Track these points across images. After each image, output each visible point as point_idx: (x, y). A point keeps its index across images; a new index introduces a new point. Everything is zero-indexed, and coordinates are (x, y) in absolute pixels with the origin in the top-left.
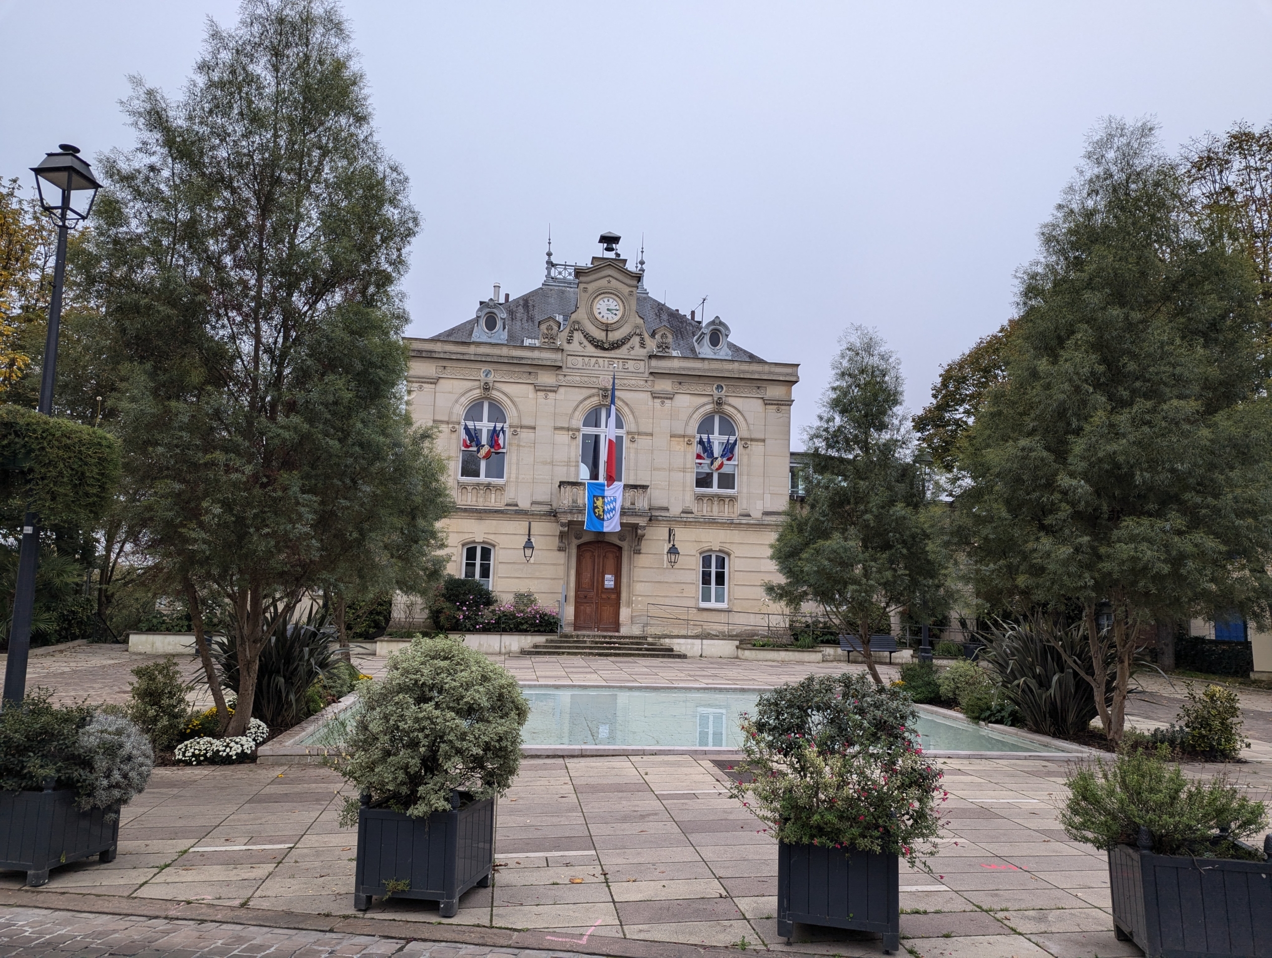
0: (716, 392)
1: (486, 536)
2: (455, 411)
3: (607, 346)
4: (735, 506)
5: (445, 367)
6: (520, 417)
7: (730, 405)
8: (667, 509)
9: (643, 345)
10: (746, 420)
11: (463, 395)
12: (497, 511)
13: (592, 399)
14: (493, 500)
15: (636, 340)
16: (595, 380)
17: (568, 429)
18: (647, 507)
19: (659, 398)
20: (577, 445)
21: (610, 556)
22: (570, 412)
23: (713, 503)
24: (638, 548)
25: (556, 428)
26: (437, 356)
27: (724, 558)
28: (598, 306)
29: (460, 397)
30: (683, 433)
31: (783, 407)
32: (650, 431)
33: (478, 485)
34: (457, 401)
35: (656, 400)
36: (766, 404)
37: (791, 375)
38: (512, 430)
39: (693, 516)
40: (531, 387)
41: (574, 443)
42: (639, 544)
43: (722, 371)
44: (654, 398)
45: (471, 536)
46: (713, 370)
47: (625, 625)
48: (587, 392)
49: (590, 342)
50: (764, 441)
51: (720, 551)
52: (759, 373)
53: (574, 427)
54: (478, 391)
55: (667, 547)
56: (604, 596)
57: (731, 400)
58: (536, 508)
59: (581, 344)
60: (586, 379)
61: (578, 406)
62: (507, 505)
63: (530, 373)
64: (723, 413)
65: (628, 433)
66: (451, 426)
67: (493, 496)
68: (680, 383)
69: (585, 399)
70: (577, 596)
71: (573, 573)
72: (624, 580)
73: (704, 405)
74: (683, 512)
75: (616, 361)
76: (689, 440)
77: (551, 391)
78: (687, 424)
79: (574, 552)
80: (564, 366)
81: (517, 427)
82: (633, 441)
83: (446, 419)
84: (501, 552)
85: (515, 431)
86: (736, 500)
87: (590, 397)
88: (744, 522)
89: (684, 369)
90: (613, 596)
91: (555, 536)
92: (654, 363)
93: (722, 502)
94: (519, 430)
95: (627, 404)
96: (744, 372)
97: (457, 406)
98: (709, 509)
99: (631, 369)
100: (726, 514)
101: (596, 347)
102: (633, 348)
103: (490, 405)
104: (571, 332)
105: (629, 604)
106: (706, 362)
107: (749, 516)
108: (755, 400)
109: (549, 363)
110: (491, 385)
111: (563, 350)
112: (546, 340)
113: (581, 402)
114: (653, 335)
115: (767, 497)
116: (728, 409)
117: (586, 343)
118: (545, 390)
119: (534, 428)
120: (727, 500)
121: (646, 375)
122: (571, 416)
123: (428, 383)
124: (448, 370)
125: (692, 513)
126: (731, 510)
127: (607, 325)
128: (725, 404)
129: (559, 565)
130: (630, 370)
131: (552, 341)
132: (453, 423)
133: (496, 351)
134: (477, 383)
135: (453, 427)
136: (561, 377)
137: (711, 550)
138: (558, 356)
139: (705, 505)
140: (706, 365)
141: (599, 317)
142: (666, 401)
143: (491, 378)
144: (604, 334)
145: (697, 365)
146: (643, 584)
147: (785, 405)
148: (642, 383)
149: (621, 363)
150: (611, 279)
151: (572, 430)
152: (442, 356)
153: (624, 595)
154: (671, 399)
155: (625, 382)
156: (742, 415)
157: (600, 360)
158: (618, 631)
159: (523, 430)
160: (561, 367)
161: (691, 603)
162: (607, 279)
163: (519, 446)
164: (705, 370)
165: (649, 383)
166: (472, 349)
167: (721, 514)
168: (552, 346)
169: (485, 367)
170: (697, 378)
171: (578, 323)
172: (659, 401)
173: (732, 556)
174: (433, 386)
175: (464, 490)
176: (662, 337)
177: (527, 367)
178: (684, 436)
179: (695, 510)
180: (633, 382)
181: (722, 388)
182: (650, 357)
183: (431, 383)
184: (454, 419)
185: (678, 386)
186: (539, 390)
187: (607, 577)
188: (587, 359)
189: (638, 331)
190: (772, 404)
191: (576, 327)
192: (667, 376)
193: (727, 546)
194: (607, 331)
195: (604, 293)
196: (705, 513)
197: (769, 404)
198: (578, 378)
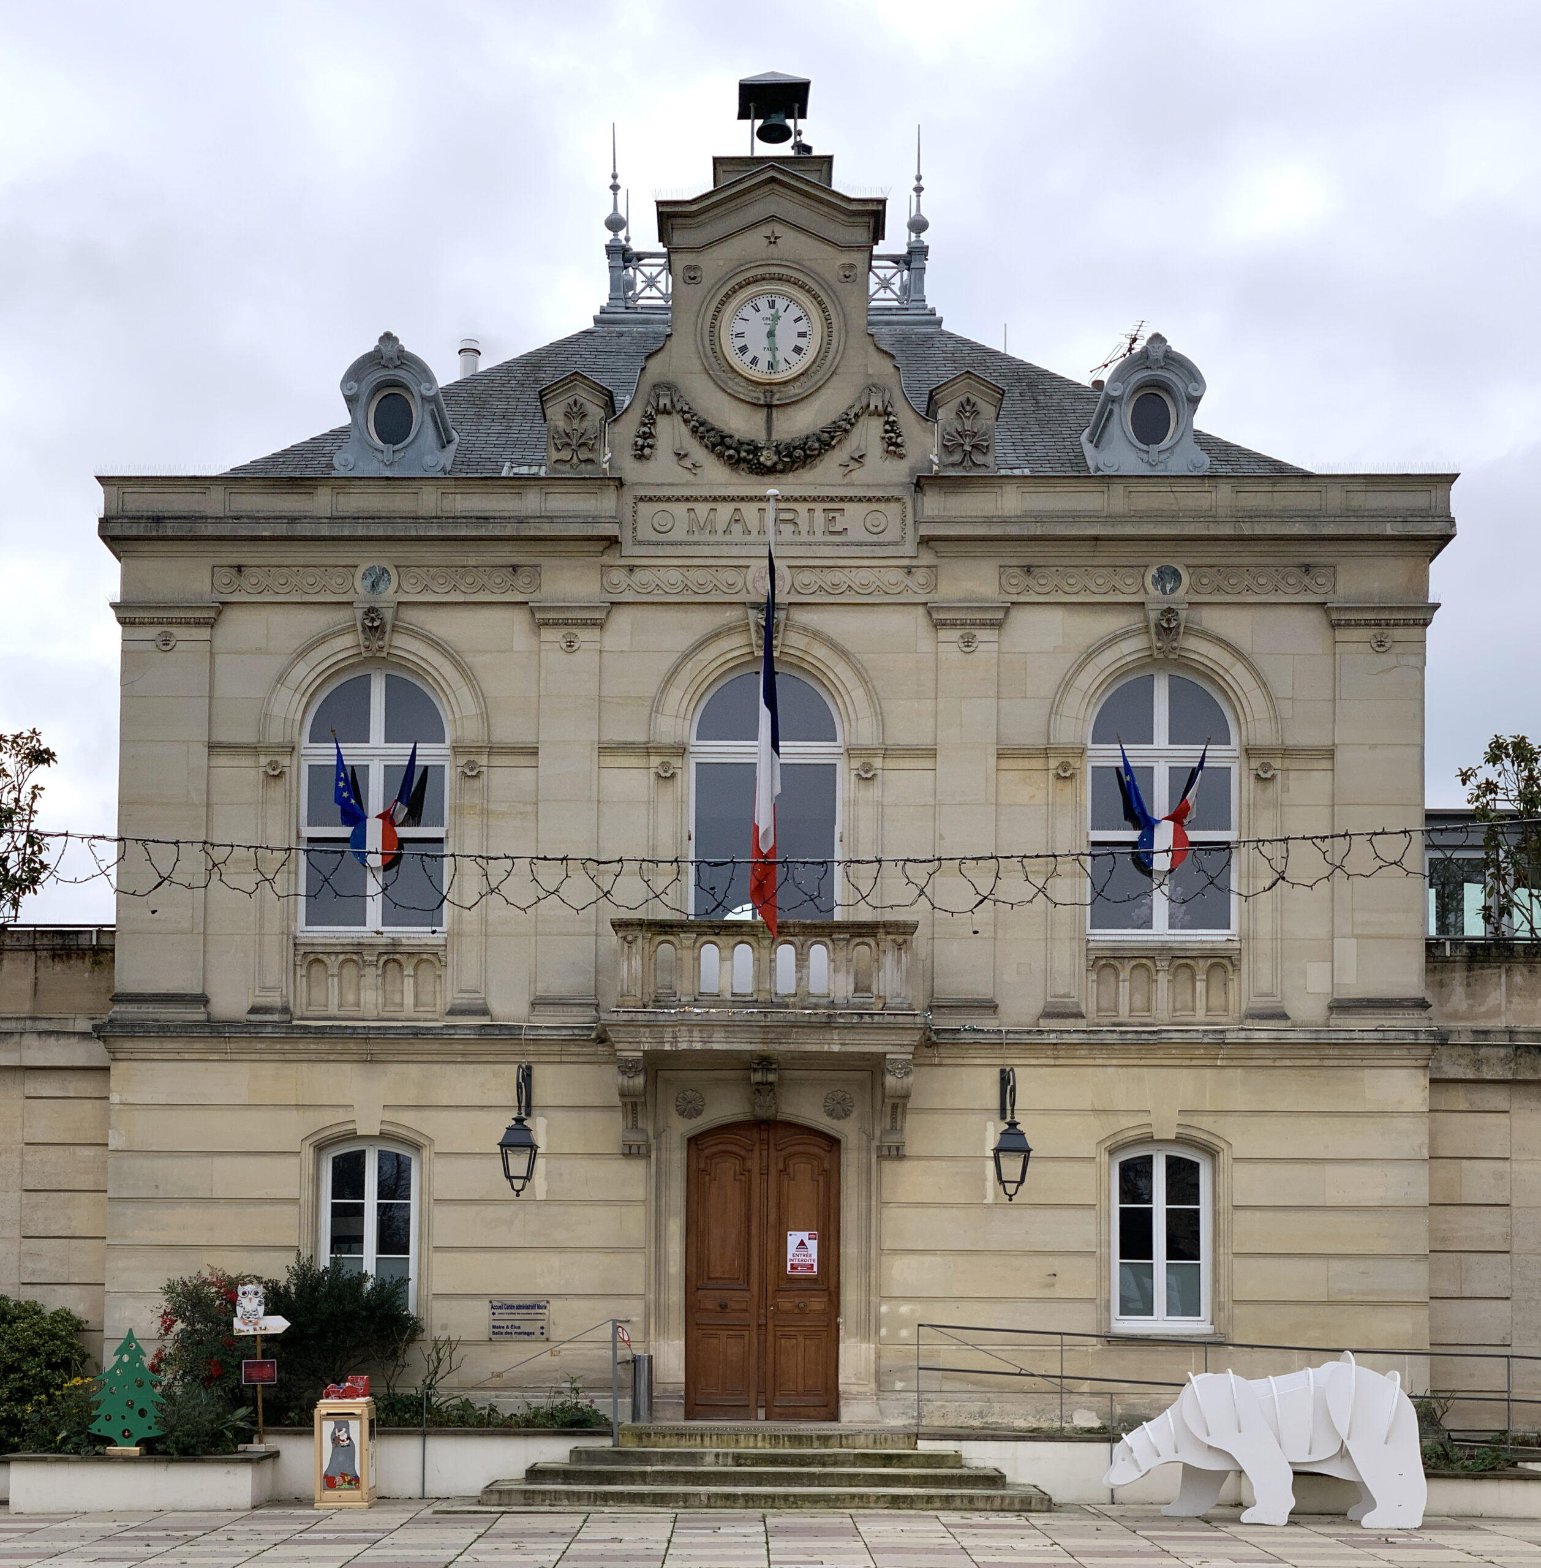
0: (1154, 592)
1: (389, 1116)
2: (277, 710)
3: (767, 458)
4: (1233, 987)
5: (239, 568)
6: (485, 717)
7: (1205, 635)
8: (990, 1007)
9: (893, 445)
10: (1264, 685)
11: (302, 654)
12: (417, 1034)
13: (725, 644)
14: (409, 1000)
15: (870, 432)
16: (731, 576)
17: (647, 749)
18: (920, 1001)
19: (953, 624)
20: (682, 802)
21: (802, 1169)
22: (652, 690)
23: (1151, 980)
24: (892, 1139)
25: (605, 749)
26: (210, 530)
27: (1194, 1167)
28: (739, 327)
29: (292, 664)
30: (1040, 742)
31: (1399, 633)
32: (926, 740)
33: (359, 948)
34: (281, 679)
35: (944, 634)
36: (1335, 625)
37: (1425, 515)
38: (462, 760)
39: (1081, 1025)
40: (519, 619)
41: (668, 793)
42: (895, 1127)
43: (1173, 517)
44: (939, 625)
45: (341, 1116)
46: (1141, 517)
47: (856, 1397)
48: (704, 621)
49: (711, 448)
50: (1330, 754)
51: (1180, 1140)
52: (1309, 516)
53: (668, 740)
54: (348, 640)
55: (992, 1133)
56: (786, 1304)
57: (1213, 620)
58: (548, 1019)
59: (680, 456)
60: (701, 576)
61: (675, 670)
62: (451, 1012)
63: (515, 568)
64: (1184, 663)
65: (851, 752)
66: (264, 760)
67: (409, 983)
68: (1028, 569)
69: (701, 645)
70: (691, 1308)
71: (675, 1228)
72: (850, 1249)
73: (1114, 640)
74: (1047, 1015)
75: (802, 508)
76: (1065, 766)
77: (585, 624)
78: (1054, 710)
79: (677, 1158)
80: (626, 538)
81: (478, 750)
82: (866, 777)
83: (247, 737)
84: (439, 1165)
85: (471, 765)
86: (1236, 968)
87: (716, 635)
88: (1263, 1036)
89: (1038, 518)
90: (817, 1304)
91: (611, 1108)
92: (933, 504)
93: (1184, 975)
94: (483, 760)
95: (843, 653)
96: (1253, 516)
97: (284, 693)
98: (1139, 1000)
99: (857, 533)
100: (1200, 1014)
101: (734, 463)
102: (859, 459)
103: (393, 685)
104: (649, 420)
105: (870, 1327)
106: (1118, 489)
107: (1284, 1016)
108: (1295, 613)
109: (574, 530)
110: (388, 615)
111: (620, 483)
112: (566, 454)
113: (687, 656)
114: (930, 414)
115: (1347, 948)
116: (1199, 649)
117: (698, 452)
118: (566, 623)
119: (534, 752)
120: (1202, 965)
121: (909, 549)
122: (656, 706)
123: (187, 623)
124: (252, 577)
125: (1081, 1016)
126: (1217, 1001)
127: (769, 387)
128: (1189, 631)
129: (628, 1202)
130: (851, 537)
131: (584, 454)
132: (270, 750)
133: (400, 502)
134: (342, 616)
135: (274, 765)
136: (618, 576)
137: (1149, 1140)
138: (605, 503)
139: (1124, 987)
140: (1117, 500)
141: (740, 363)
142: (982, 634)
143: (389, 594)
144: (760, 416)
145: (1088, 500)
146: (914, 1260)
147: (1406, 624)
148: (895, 576)
149: (819, 515)
150: (779, 229)
151: (660, 750)
152: (226, 530)
153: (851, 1297)
154: (997, 625)
155: (837, 577)
156: (1251, 668)
157: (749, 511)
158: (835, 1417)
159: (497, 761)
160: (613, 542)
161: (1083, 1320)
162: (766, 230)
163: (486, 813)
164: (1111, 519)
165: (920, 576)
166: (322, 501)
167: (1183, 1016)
168: (587, 470)
169: (369, 559)
170: (1086, 548)
171: (670, 387)
172: (955, 635)
173: (1224, 1158)
174: (204, 633)
175: (316, 969)
176: (960, 412)
177: (507, 547)
178: (1045, 753)
179: (1089, 1006)
180: (863, 576)
181: (1176, 576)
182: (921, 483)
183: (198, 623)
184: (276, 735)
185: (1018, 578)
186: (546, 623)
187: (794, 1238)
188: (702, 509)
189: (876, 401)
190: (1358, 624)
191: (664, 401)
192: (980, 548)
193: (1206, 1122)
194: (769, 407)
195: (756, 280)
196: (1124, 1015)
197: (1348, 624)
198: (674, 576)
